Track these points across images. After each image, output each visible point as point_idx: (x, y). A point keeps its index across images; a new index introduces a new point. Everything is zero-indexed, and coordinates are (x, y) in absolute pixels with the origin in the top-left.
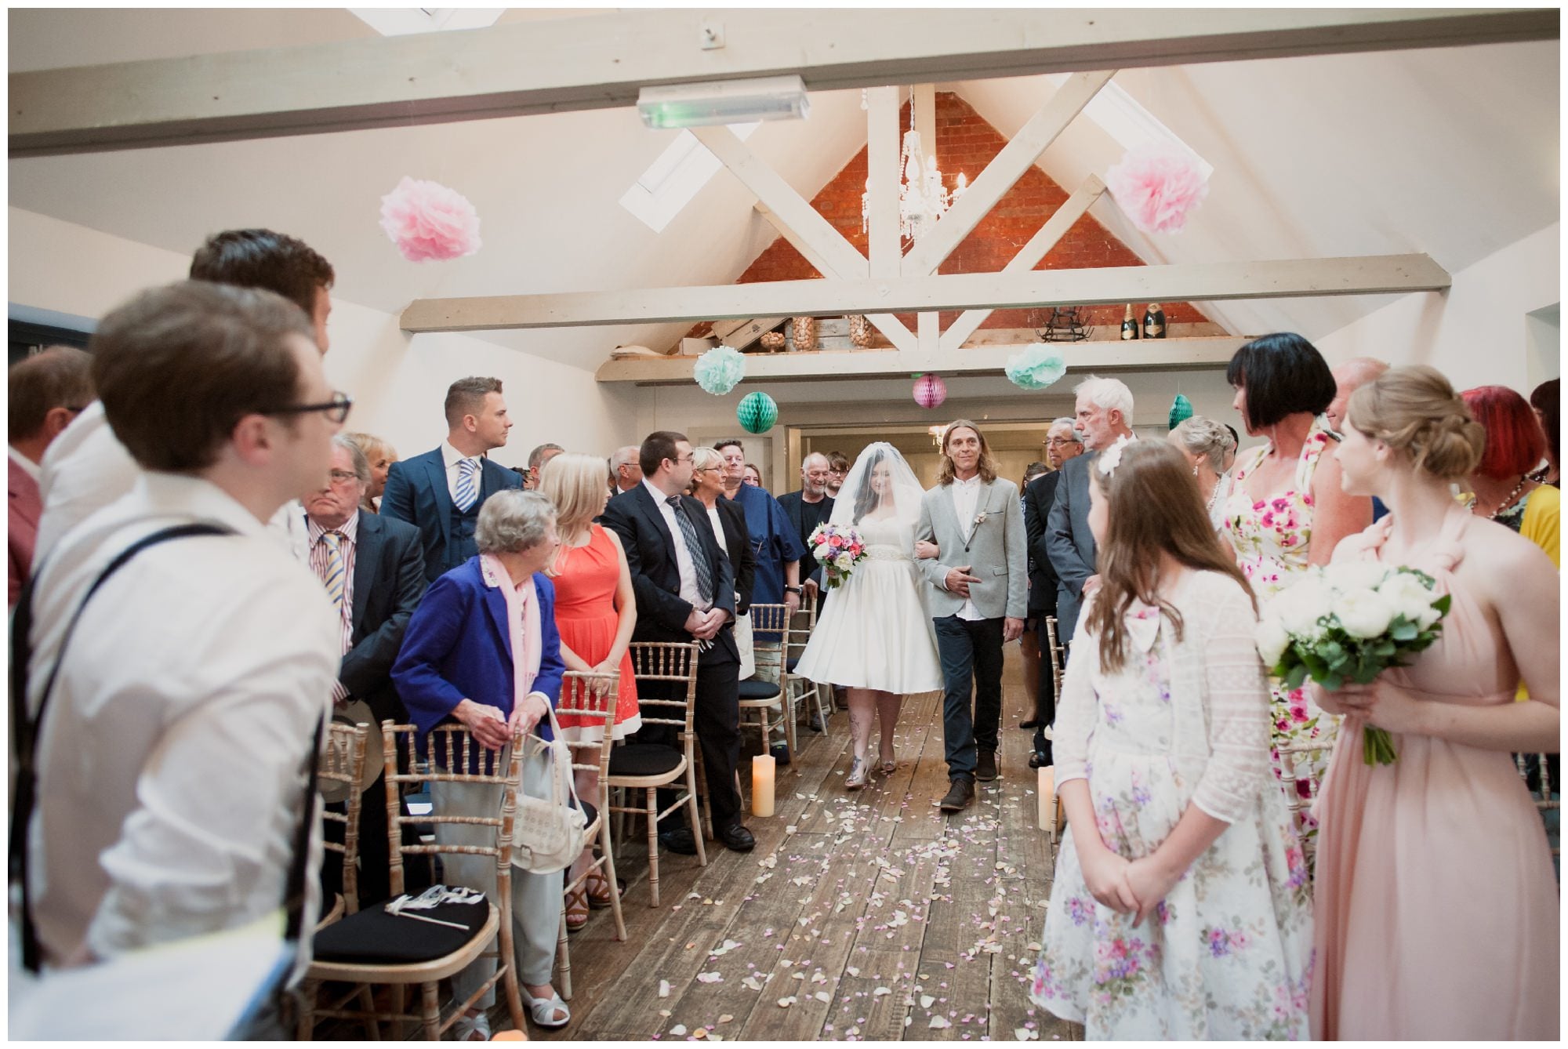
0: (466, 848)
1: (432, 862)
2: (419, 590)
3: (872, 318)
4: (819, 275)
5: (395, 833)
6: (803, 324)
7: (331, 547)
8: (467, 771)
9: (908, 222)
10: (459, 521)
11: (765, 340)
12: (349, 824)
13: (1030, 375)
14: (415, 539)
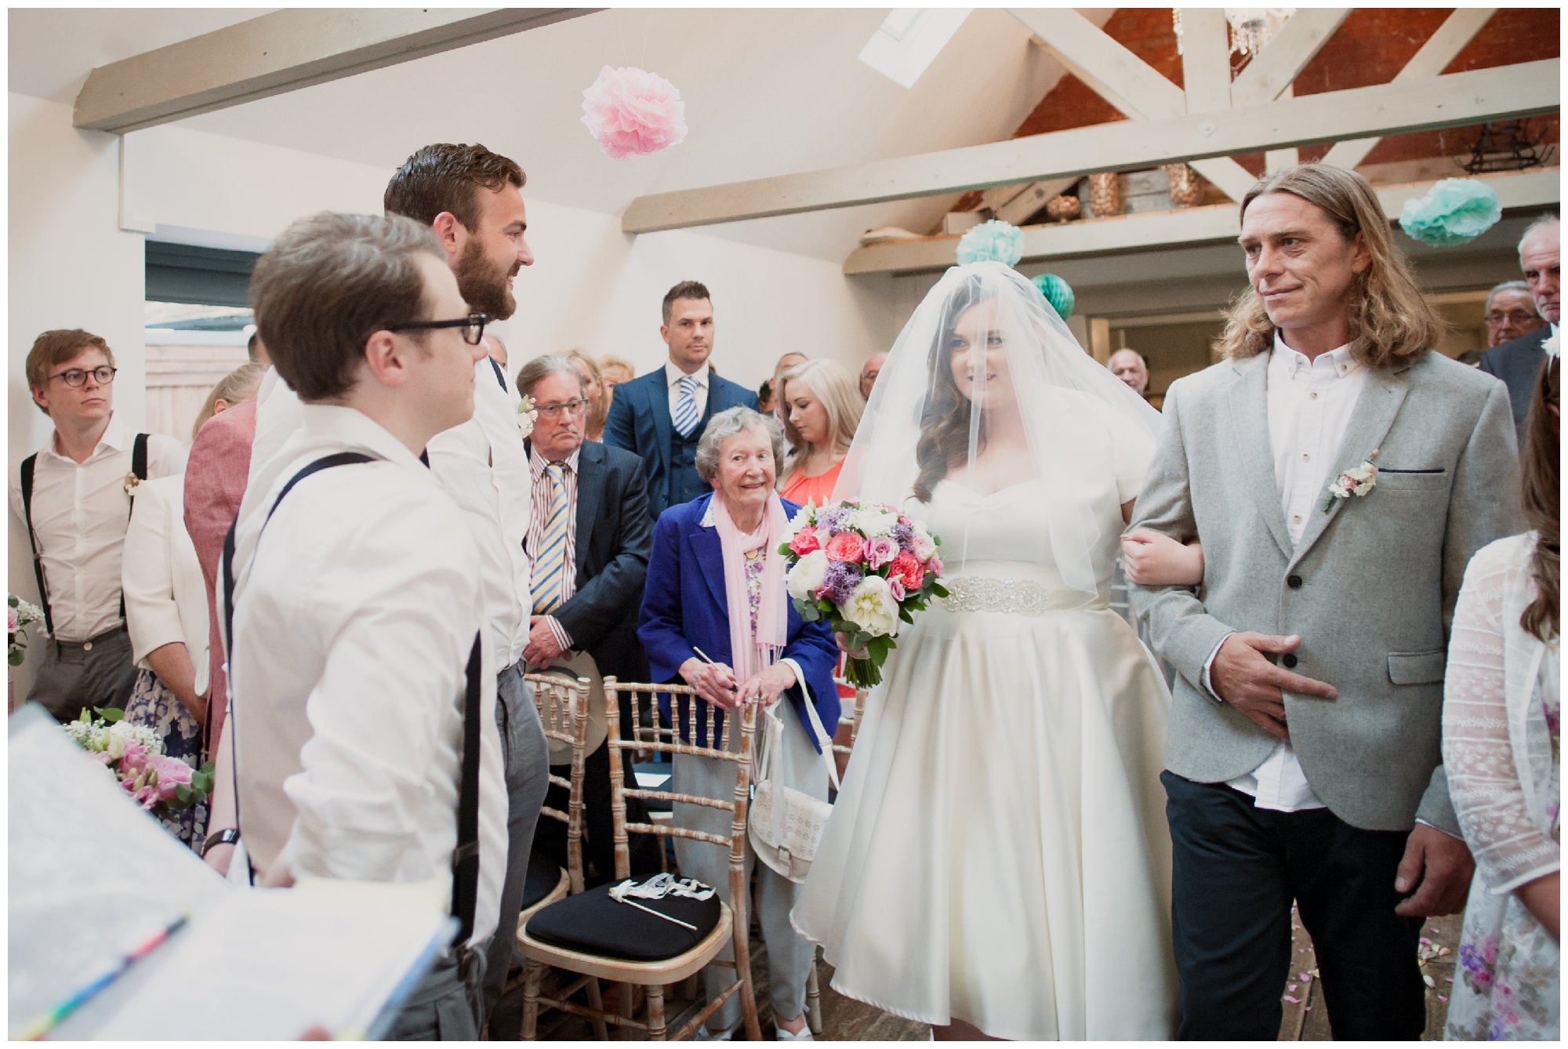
0: (694, 833)
1: (663, 844)
2: (644, 529)
3: (1197, 166)
4: (1119, 116)
5: (619, 808)
6: (1103, 181)
7: (555, 480)
8: (694, 742)
9: (1242, 32)
10: (680, 447)
11: (1053, 208)
12: (572, 791)
13: (1441, 227)
14: (638, 470)
